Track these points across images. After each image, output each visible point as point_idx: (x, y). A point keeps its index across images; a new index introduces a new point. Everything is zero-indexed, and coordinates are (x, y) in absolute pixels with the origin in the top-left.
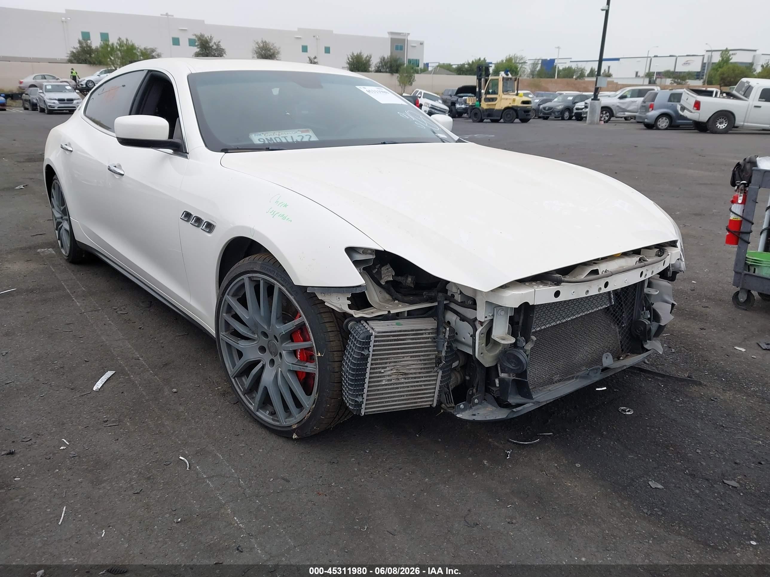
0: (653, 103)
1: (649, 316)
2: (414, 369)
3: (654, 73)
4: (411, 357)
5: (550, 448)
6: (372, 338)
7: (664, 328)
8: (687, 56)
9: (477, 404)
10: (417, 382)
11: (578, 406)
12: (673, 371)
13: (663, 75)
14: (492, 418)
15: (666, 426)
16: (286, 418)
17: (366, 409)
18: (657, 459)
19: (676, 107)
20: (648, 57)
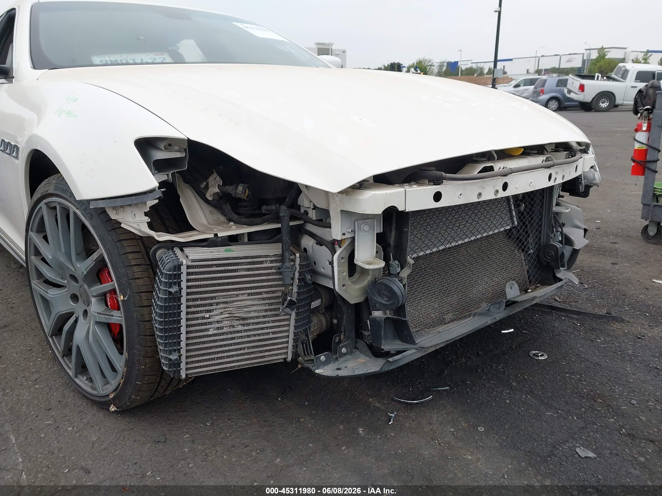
0: (543, 88)
1: (560, 238)
2: (255, 311)
3: (542, 70)
4: (249, 294)
5: (446, 407)
6: (184, 269)
7: (580, 252)
8: (570, 54)
9: (345, 354)
10: (262, 329)
11: (480, 353)
12: (588, 308)
13: (550, 72)
14: (361, 372)
15: (589, 372)
16: (105, 385)
17: (187, 369)
18: (583, 416)
19: (563, 91)
20: (536, 57)
